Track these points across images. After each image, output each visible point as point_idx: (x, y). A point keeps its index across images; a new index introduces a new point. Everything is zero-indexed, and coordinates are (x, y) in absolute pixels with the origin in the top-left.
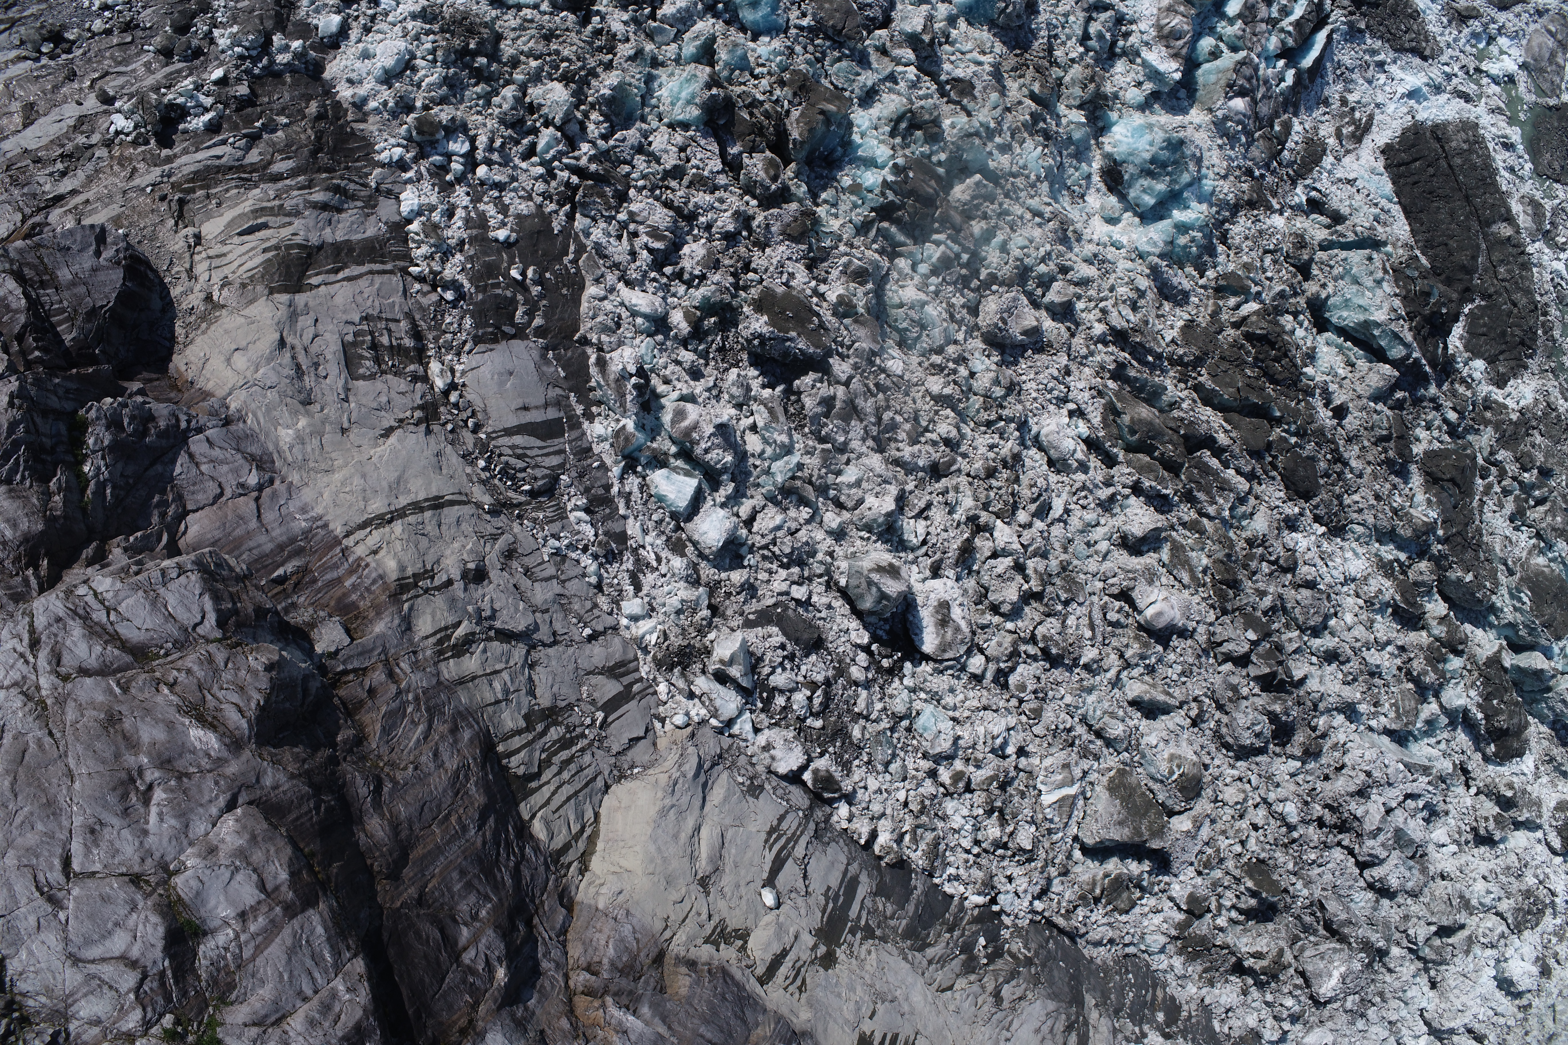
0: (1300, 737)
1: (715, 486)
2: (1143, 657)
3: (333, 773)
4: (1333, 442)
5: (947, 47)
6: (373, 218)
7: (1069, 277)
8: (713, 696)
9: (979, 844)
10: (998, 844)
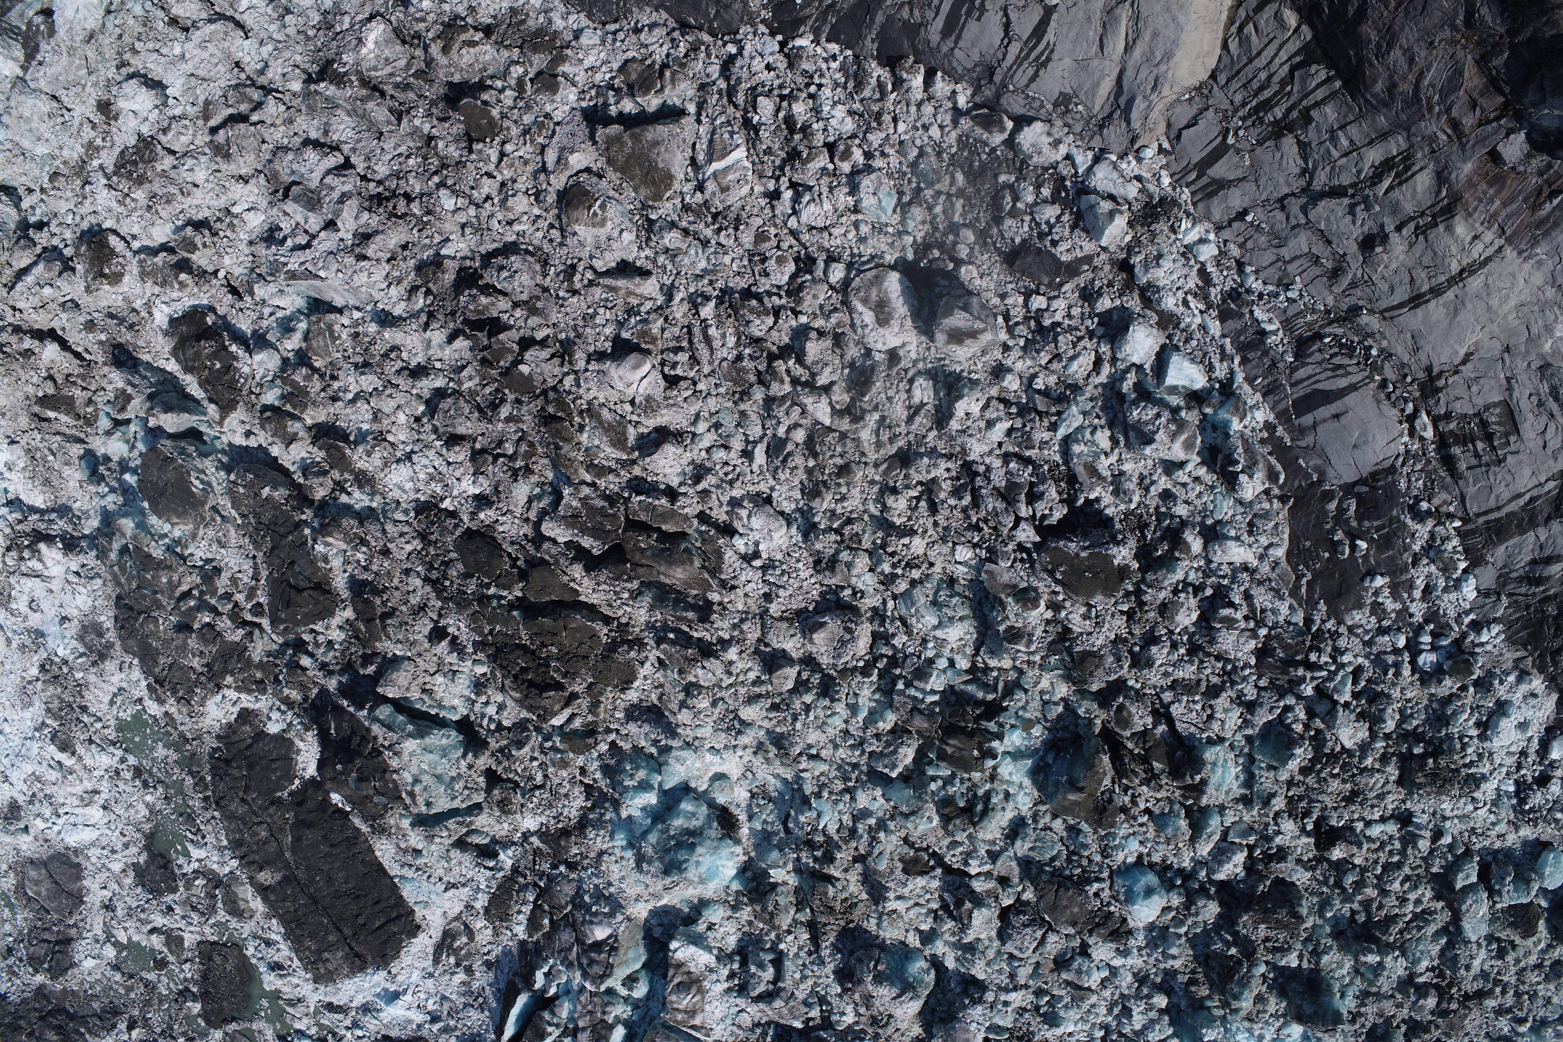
0: (449, 277)
2: (645, 321)
3: (1513, 22)
4: (445, 600)
5: (935, 906)
6: (1500, 564)
7: (773, 700)
9: (811, 96)
10: (791, 98)
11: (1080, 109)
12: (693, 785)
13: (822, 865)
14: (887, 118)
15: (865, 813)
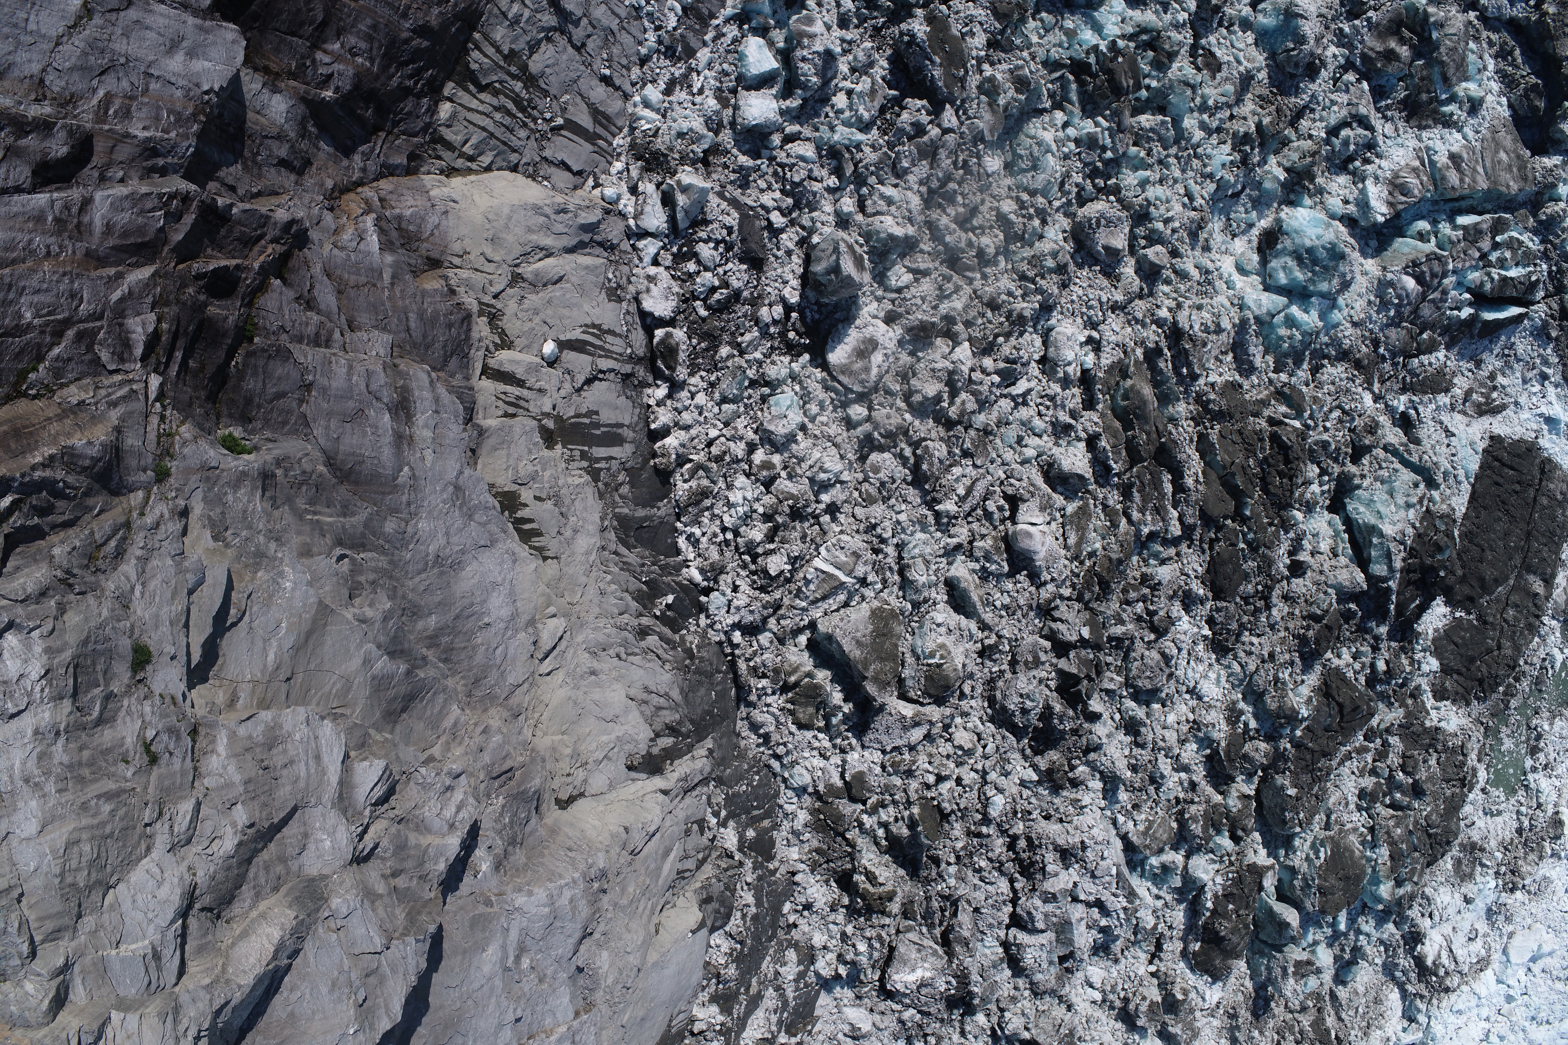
0: (1054, 755)
1: (786, 93)
2: (987, 558)
4: (1273, 583)
5: (1224, 31)
7: (1173, 258)
8: (649, 201)
9: (737, 534)
10: (751, 549)
11: (610, 276)
12: (1262, 285)
13: (1253, 141)
14: (715, 450)
15: (1203, 126)
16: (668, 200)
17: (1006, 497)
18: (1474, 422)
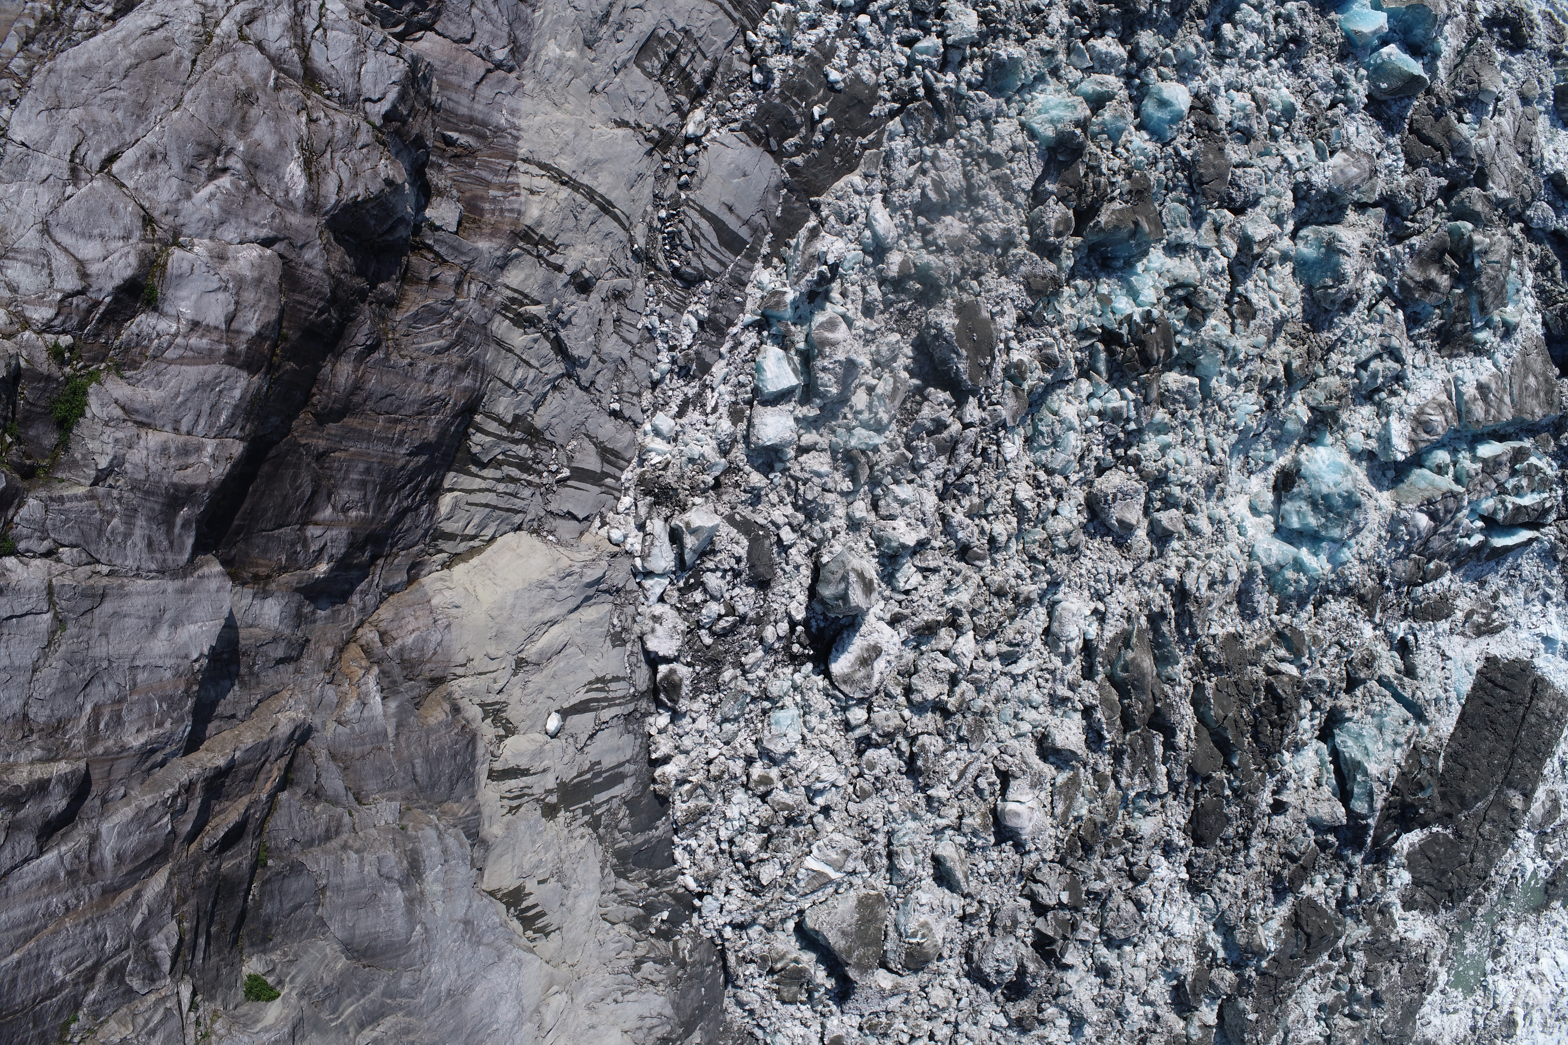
0: (1025, 1005)
2: (975, 833)
3: (354, 303)
5: (1263, 272)
7: (1187, 516)
8: (656, 543)
10: (746, 860)
11: (615, 621)
12: (1273, 528)
13: (1280, 385)
14: (714, 770)
15: (1231, 381)
16: (675, 536)
17: (999, 773)
18: (1471, 642)
